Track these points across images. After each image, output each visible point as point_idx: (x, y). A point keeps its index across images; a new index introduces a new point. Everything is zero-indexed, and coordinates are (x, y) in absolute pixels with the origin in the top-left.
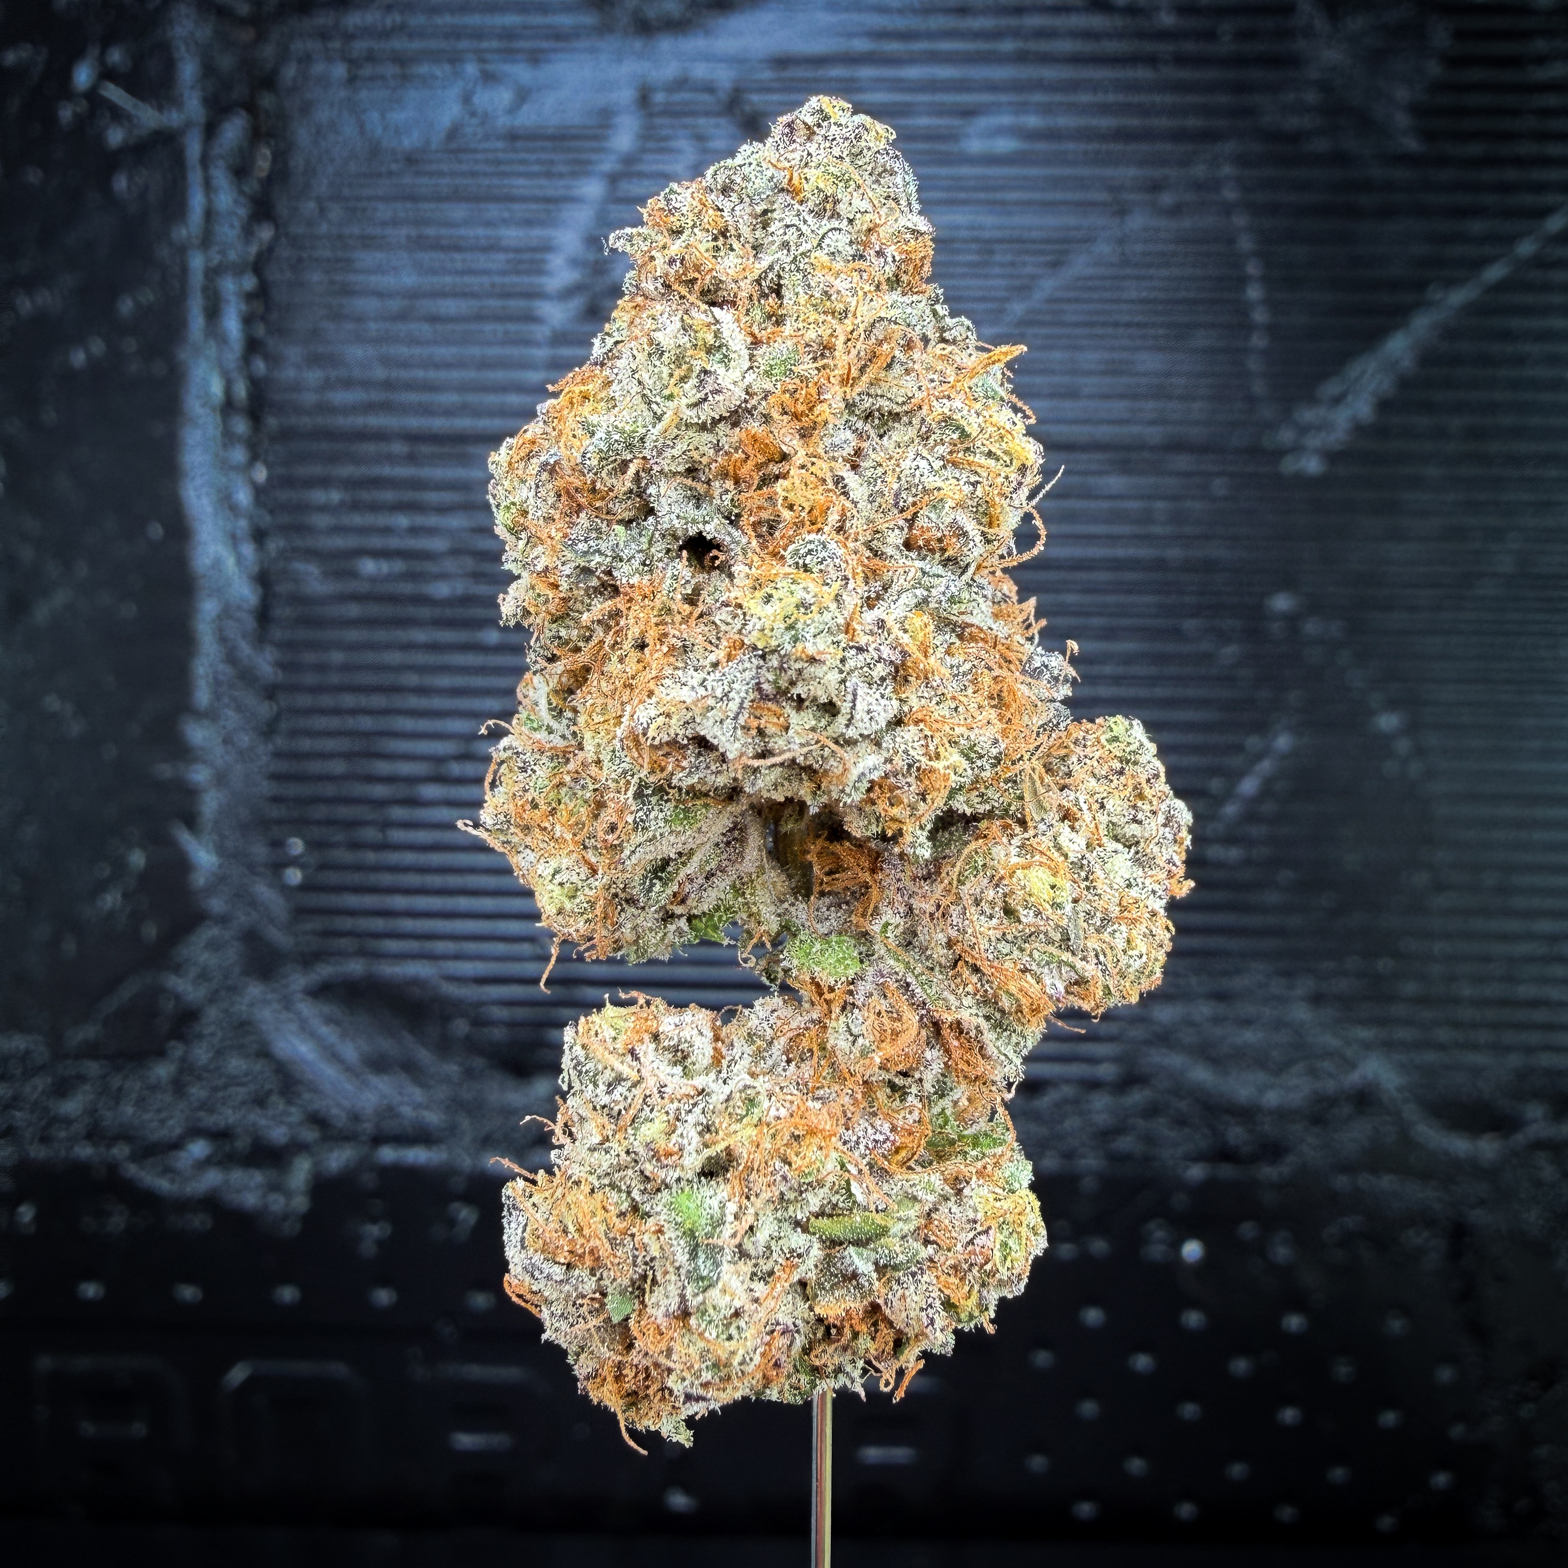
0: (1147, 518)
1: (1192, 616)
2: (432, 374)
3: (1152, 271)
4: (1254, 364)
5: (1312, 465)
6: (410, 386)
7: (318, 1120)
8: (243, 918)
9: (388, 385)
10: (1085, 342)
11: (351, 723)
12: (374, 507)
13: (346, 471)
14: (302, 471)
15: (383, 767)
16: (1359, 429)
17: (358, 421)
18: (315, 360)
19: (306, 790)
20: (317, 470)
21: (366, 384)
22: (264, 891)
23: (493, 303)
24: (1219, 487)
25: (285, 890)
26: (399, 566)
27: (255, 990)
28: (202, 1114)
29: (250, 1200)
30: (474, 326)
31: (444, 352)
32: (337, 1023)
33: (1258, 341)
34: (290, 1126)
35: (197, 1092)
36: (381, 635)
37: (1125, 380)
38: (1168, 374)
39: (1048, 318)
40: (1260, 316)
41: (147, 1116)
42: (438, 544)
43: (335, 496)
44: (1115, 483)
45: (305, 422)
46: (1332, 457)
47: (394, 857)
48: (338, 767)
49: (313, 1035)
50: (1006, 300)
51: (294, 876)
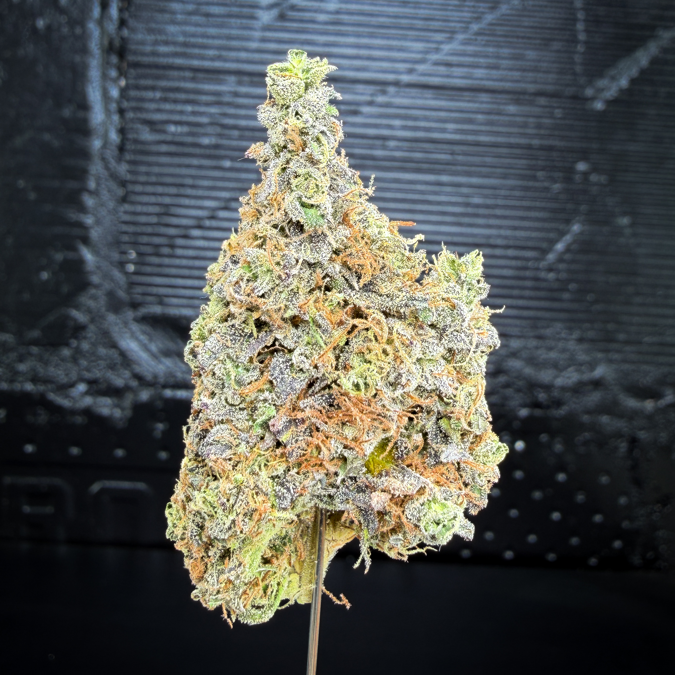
0: (525, 125)
1: (542, 170)
2: (205, 41)
3: (536, 14)
4: (578, 58)
5: (599, 106)
6: (194, 46)
7: (139, 377)
8: (107, 286)
9: (185, 45)
10: (503, 44)
11: (160, 200)
12: (175, 101)
13: (164, 83)
14: (143, 82)
15: (175, 221)
16: (622, 91)
17: (170, 61)
18: (151, 31)
19: (139, 229)
20: (149, 82)
21: (175, 43)
22: (117, 274)
23: (235, 10)
24: (558, 113)
25: (126, 274)
26: (185, 129)
27: (111, 317)
28: (85, 372)
29: (105, 411)
30: (226, 20)
31: (212, 31)
32: (148, 334)
33: (580, 48)
34: (124, 379)
35: (84, 363)
36: (176, 160)
37: (520, 63)
38: (539, 61)
39: (488, 32)
40: (582, 37)
41: (59, 372)
42: (205, 120)
43: (158, 95)
44: (512, 109)
45: (146, 60)
46: (609, 103)
47: (177, 262)
48: (154, 220)
49: (137, 339)
50: (470, 23)
51: (131, 268)
